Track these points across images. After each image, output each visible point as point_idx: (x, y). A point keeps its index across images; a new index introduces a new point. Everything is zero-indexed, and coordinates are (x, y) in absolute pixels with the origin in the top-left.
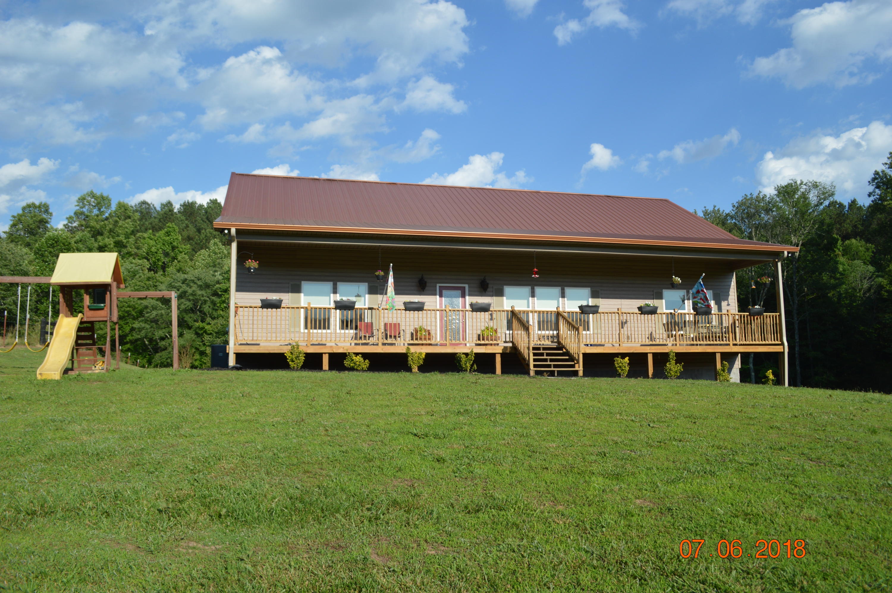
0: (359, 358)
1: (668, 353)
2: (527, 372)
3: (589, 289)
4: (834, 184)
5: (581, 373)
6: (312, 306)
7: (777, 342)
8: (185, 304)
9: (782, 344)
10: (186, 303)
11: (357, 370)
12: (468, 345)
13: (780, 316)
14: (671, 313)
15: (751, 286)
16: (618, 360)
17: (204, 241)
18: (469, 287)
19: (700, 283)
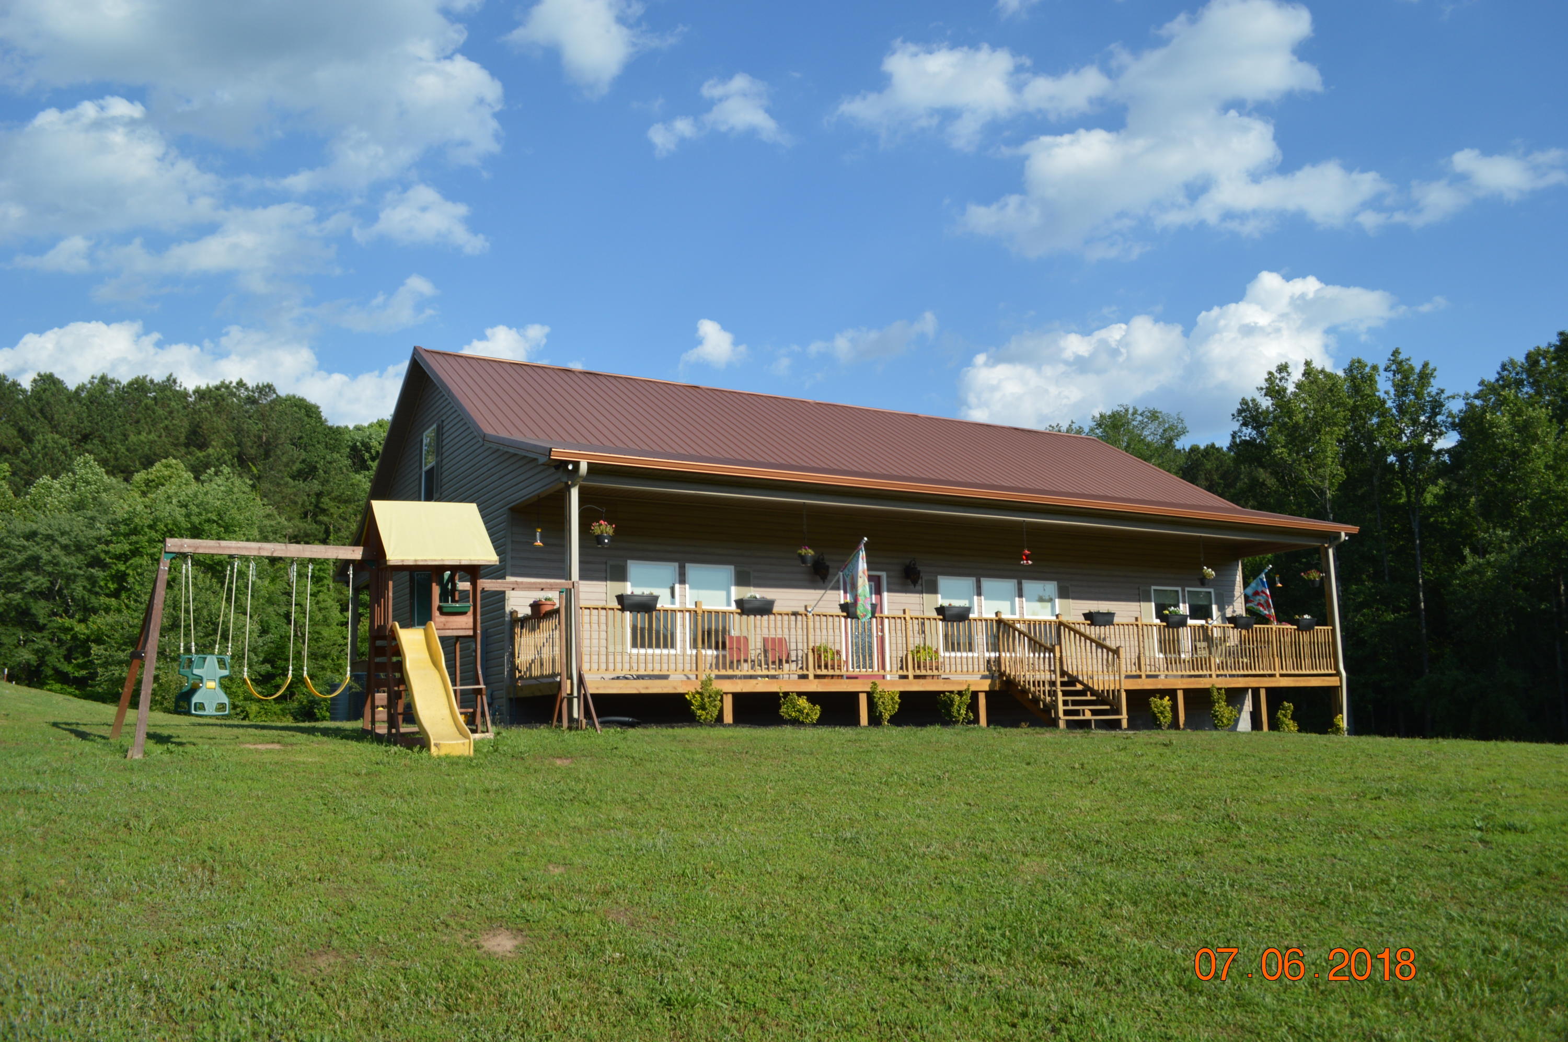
0: (803, 702)
1: (1208, 689)
2: (1054, 723)
3: (1055, 583)
4: (1181, 417)
5: (1125, 724)
6: (706, 607)
7: (1330, 672)
8: (34, 582)
9: (1338, 674)
10: (36, 578)
11: (802, 724)
12: (888, 677)
13: (1334, 631)
14: (1202, 626)
15: (1276, 584)
16: (1155, 701)
17: (40, 456)
18: (888, 577)
19: (1261, 580)
